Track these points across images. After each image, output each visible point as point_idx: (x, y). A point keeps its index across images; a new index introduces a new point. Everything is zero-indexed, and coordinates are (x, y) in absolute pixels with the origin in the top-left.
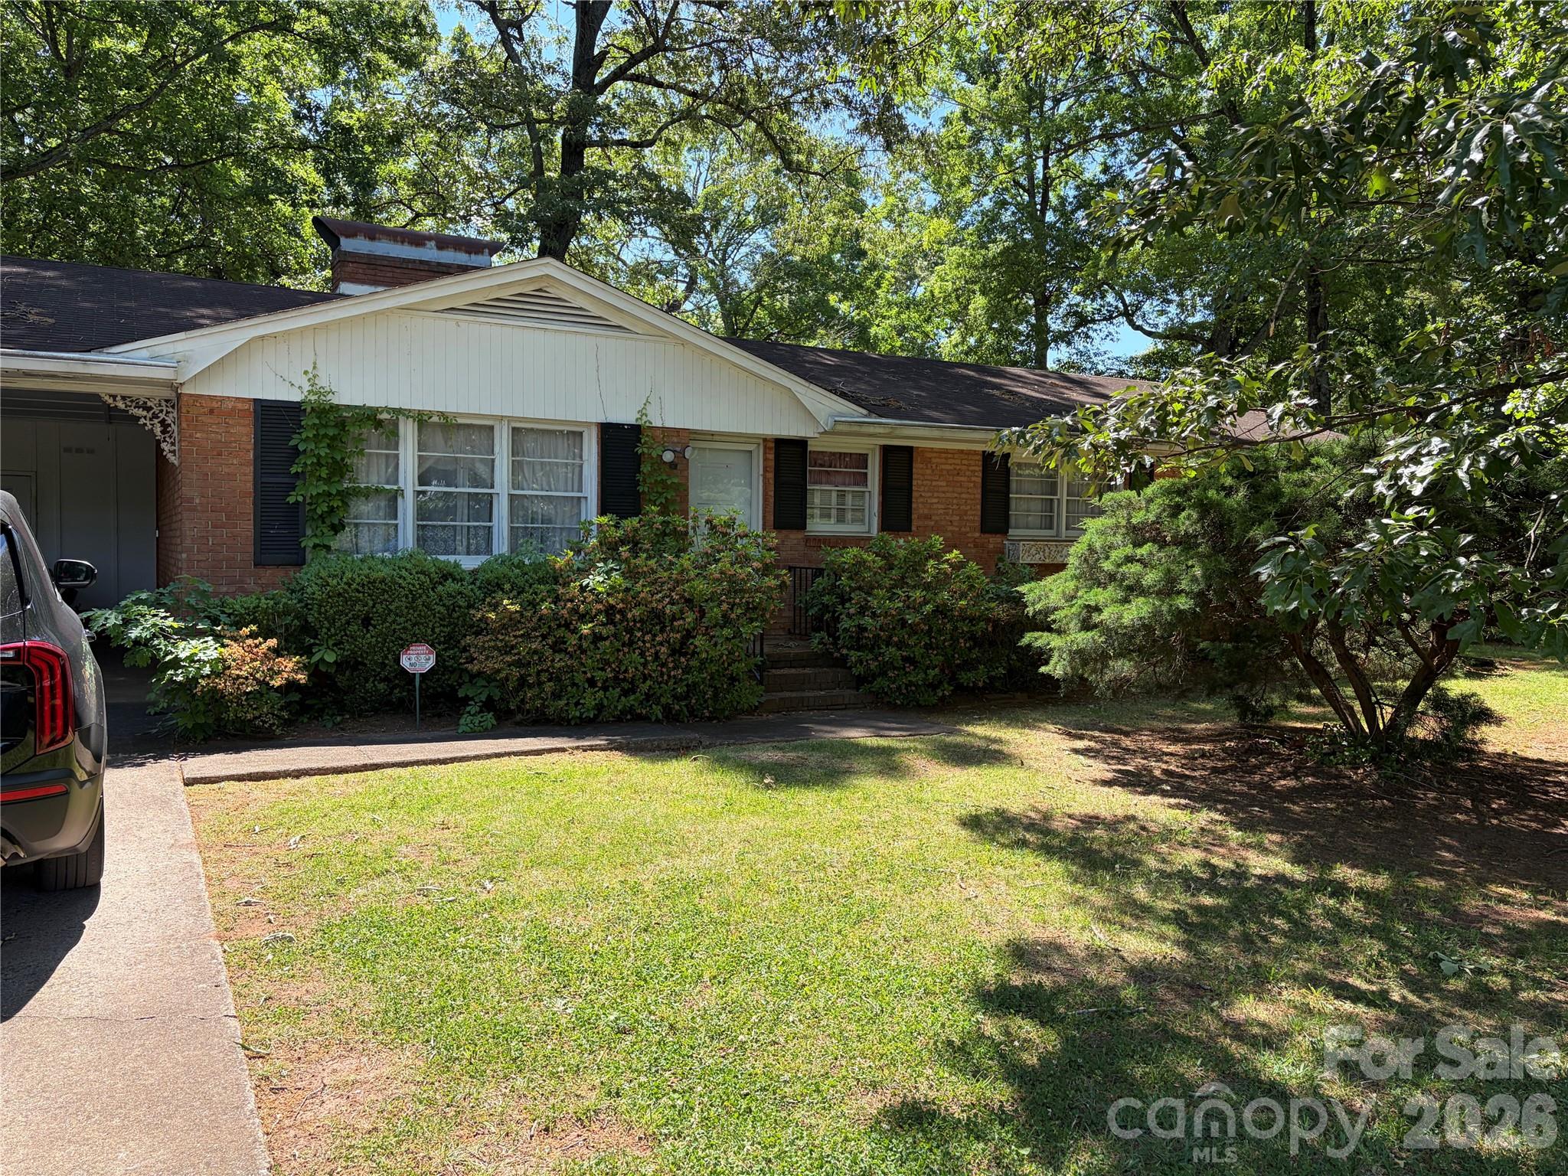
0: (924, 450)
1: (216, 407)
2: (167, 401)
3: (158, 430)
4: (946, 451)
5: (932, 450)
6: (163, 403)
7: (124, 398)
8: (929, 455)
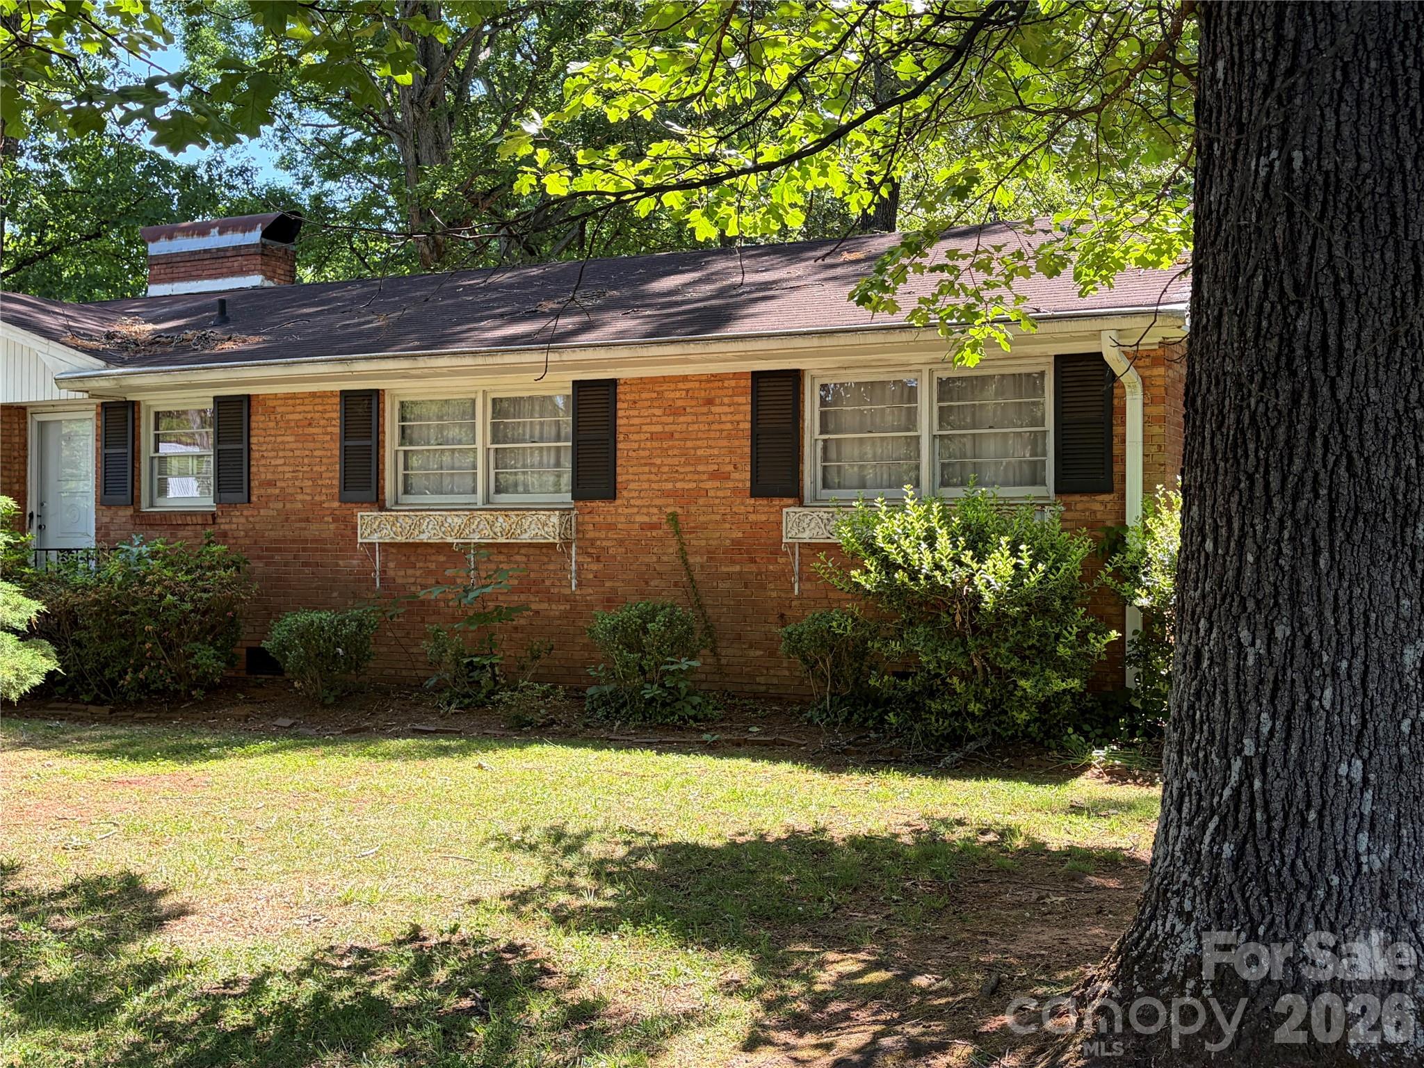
0: (266, 397)
4: (293, 396)
5: (275, 396)
8: (270, 403)
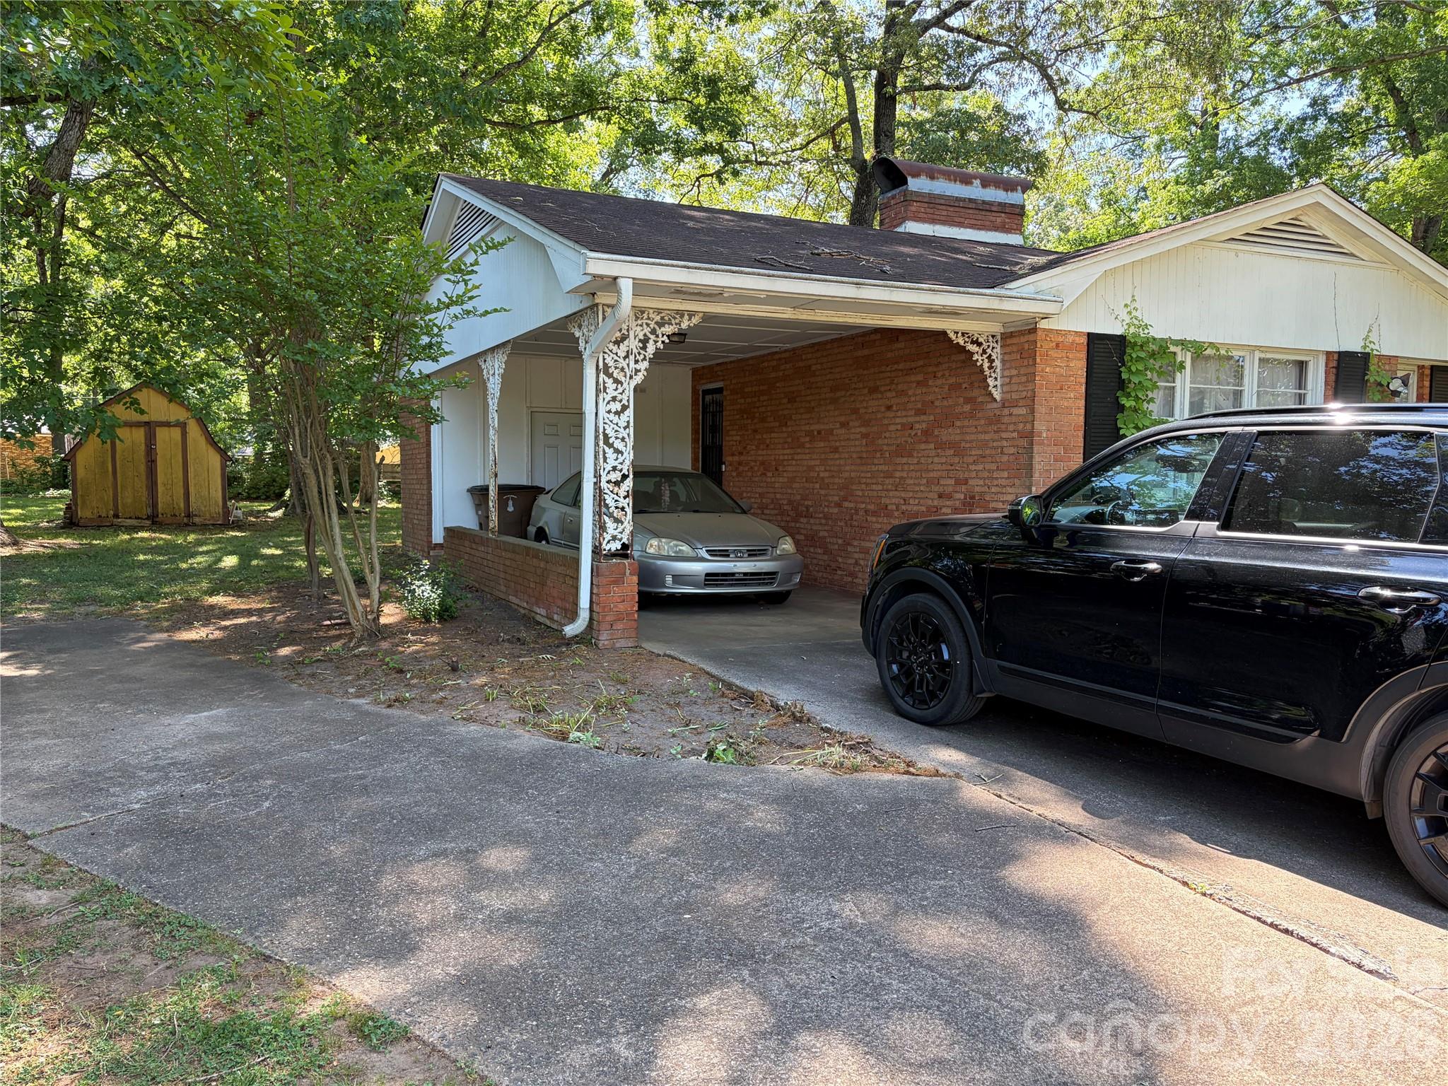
1: (1060, 340)
2: (993, 336)
3: (986, 365)
6: (991, 339)
7: (963, 334)
